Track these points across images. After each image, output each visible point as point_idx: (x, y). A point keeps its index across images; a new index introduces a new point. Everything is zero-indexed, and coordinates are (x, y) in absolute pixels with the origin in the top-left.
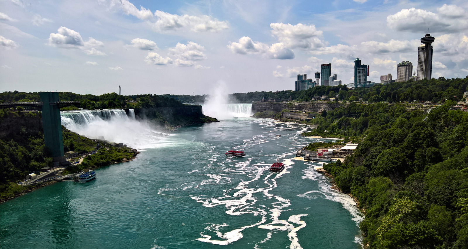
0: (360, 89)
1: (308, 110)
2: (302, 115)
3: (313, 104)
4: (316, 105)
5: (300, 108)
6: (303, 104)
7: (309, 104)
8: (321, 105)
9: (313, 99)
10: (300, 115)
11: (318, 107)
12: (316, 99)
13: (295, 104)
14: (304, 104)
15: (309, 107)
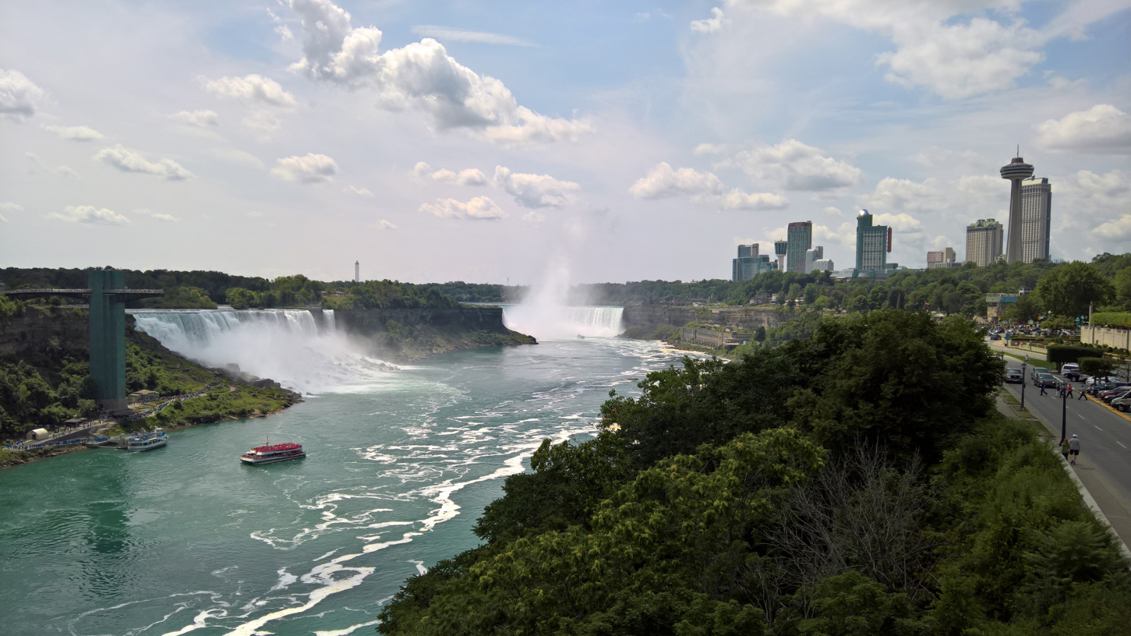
0: (863, 281)
1: (738, 326)
2: (720, 336)
3: (746, 311)
4: (752, 314)
5: (723, 319)
6: (727, 312)
7: (739, 313)
8: (763, 314)
9: (752, 302)
10: (717, 337)
11: (756, 320)
12: (760, 302)
13: (713, 311)
14: (730, 312)
15: (739, 319)
